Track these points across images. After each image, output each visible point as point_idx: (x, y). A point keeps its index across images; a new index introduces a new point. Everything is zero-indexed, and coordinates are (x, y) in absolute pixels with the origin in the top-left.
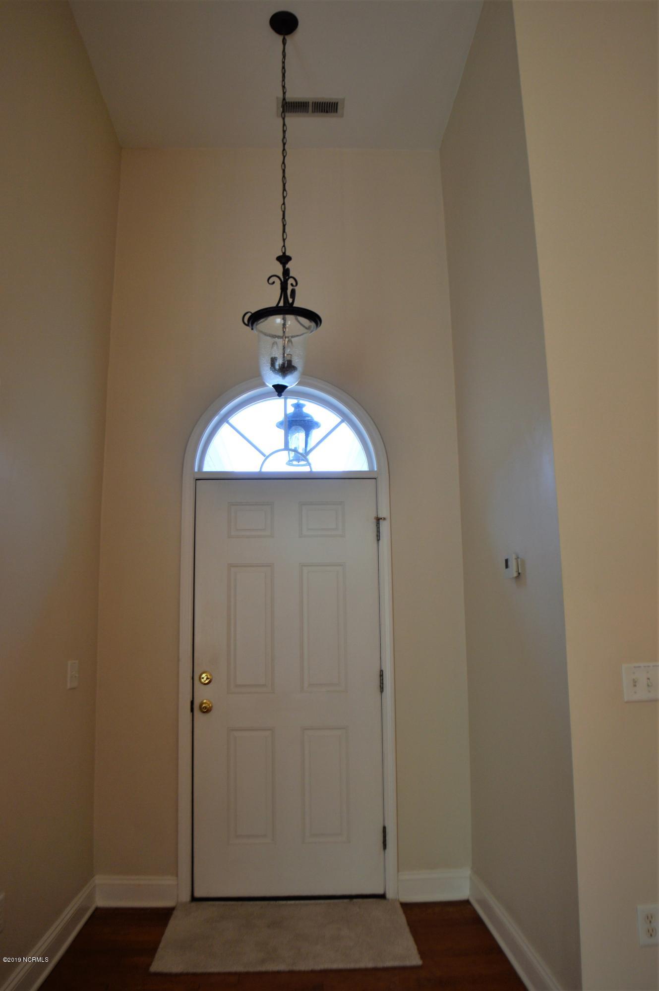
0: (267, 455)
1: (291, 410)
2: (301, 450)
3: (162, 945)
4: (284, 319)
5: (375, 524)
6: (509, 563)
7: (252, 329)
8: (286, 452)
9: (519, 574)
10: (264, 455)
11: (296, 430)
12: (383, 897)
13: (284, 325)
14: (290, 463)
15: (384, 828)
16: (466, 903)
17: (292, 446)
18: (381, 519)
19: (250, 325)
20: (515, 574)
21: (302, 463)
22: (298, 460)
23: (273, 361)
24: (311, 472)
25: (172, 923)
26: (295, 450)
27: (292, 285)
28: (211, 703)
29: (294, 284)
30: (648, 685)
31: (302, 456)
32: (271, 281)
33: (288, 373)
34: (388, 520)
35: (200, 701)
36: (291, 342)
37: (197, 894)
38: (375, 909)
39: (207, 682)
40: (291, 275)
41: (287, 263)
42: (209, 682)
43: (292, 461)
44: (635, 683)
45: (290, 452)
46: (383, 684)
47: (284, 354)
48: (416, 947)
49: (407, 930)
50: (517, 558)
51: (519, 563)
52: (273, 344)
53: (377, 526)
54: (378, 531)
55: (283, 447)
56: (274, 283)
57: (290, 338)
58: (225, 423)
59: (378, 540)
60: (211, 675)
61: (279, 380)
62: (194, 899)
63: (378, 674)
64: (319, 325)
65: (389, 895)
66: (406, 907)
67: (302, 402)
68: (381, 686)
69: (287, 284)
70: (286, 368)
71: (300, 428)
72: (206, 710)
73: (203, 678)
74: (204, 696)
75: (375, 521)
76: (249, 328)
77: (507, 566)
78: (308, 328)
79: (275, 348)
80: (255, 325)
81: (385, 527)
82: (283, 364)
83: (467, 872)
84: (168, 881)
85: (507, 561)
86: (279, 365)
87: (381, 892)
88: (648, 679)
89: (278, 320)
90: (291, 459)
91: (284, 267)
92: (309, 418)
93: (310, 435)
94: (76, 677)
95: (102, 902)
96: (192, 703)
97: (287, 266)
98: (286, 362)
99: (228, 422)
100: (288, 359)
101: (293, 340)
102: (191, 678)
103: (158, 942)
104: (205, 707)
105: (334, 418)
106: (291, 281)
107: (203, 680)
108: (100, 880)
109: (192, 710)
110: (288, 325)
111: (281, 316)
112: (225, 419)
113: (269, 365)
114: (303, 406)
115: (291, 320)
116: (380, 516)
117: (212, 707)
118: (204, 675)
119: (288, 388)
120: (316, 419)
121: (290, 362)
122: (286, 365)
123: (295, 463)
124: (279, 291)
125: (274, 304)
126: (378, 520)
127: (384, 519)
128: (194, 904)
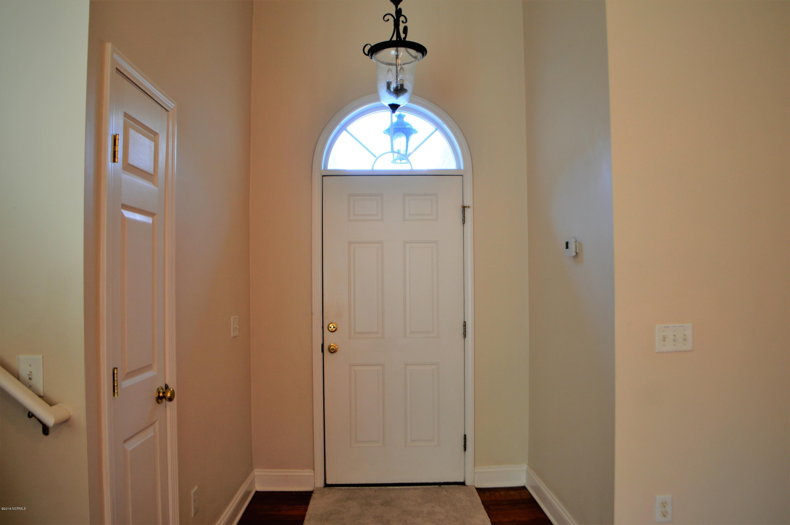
0: (377, 156)
1: (395, 120)
2: (403, 152)
3: (307, 518)
4: (397, 51)
5: (461, 211)
6: (569, 245)
7: (371, 58)
8: (392, 154)
9: (577, 253)
10: (375, 156)
11: (398, 135)
12: (463, 484)
13: (397, 57)
14: (394, 161)
15: (465, 436)
16: (524, 488)
17: (396, 150)
18: (467, 207)
19: (370, 55)
20: (574, 254)
21: (403, 161)
22: (401, 159)
23: (389, 85)
24: (412, 170)
25: (312, 503)
26: (398, 152)
27: (403, 22)
28: (336, 345)
29: (405, 21)
30: (674, 341)
31: (405, 157)
32: (386, 18)
33: (401, 94)
34: (472, 208)
35: (329, 345)
36: (403, 70)
37: (328, 482)
38: (459, 493)
39: (334, 329)
40: (403, 13)
41: (399, 4)
42: (336, 330)
43: (395, 160)
44: (664, 339)
45: (394, 154)
46: (466, 331)
47: (397, 79)
48: (489, 519)
49: (482, 507)
50: (576, 241)
51: (577, 245)
52: (388, 70)
53: (463, 212)
54: (464, 217)
55: (390, 150)
56: (388, 20)
57: (402, 65)
58: (344, 131)
59: (464, 223)
60: (336, 325)
61: (393, 100)
62: (326, 485)
63: (462, 324)
64: (425, 53)
65: (467, 483)
66: (481, 491)
67: (403, 113)
68: (464, 334)
69: (399, 21)
70: (399, 91)
71: (402, 134)
72: (333, 351)
73: (331, 327)
74: (331, 340)
75: (461, 209)
76: (368, 58)
77: (567, 247)
78: (415, 58)
79: (390, 74)
80: (374, 55)
81: (469, 212)
82: (397, 87)
83: (524, 467)
84: (308, 473)
85: (567, 243)
86: (394, 88)
87: (462, 480)
88: (674, 336)
89: (392, 51)
90: (395, 158)
91: (397, 7)
92: (409, 126)
93: (410, 139)
94: (237, 328)
95: (260, 488)
96: (323, 346)
97: (399, 6)
98: (399, 86)
99: (346, 130)
100: (401, 83)
101: (404, 66)
102: (322, 327)
103: (304, 516)
104: (333, 349)
105: (430, 127)
106: (402, 19)
107: (330, 329)
108: (257, 472)
109: (323, 351)
110: (400, 56)
111: (395, 49)
112: (344, 128)
113: (386, 88)
114: (404, 116)
115: (403, 51)
116: (465, 205)
117: (337, 348)
118: (331, 325)
119: (400, 106)
120: (414, 127)
121: (402, 85)
122: (399, 88)
123: (398, 161)
124: (393, 27)
125: (388, 39)
126: (464, 208)
127: (469, 207)
128: (326, 489)
